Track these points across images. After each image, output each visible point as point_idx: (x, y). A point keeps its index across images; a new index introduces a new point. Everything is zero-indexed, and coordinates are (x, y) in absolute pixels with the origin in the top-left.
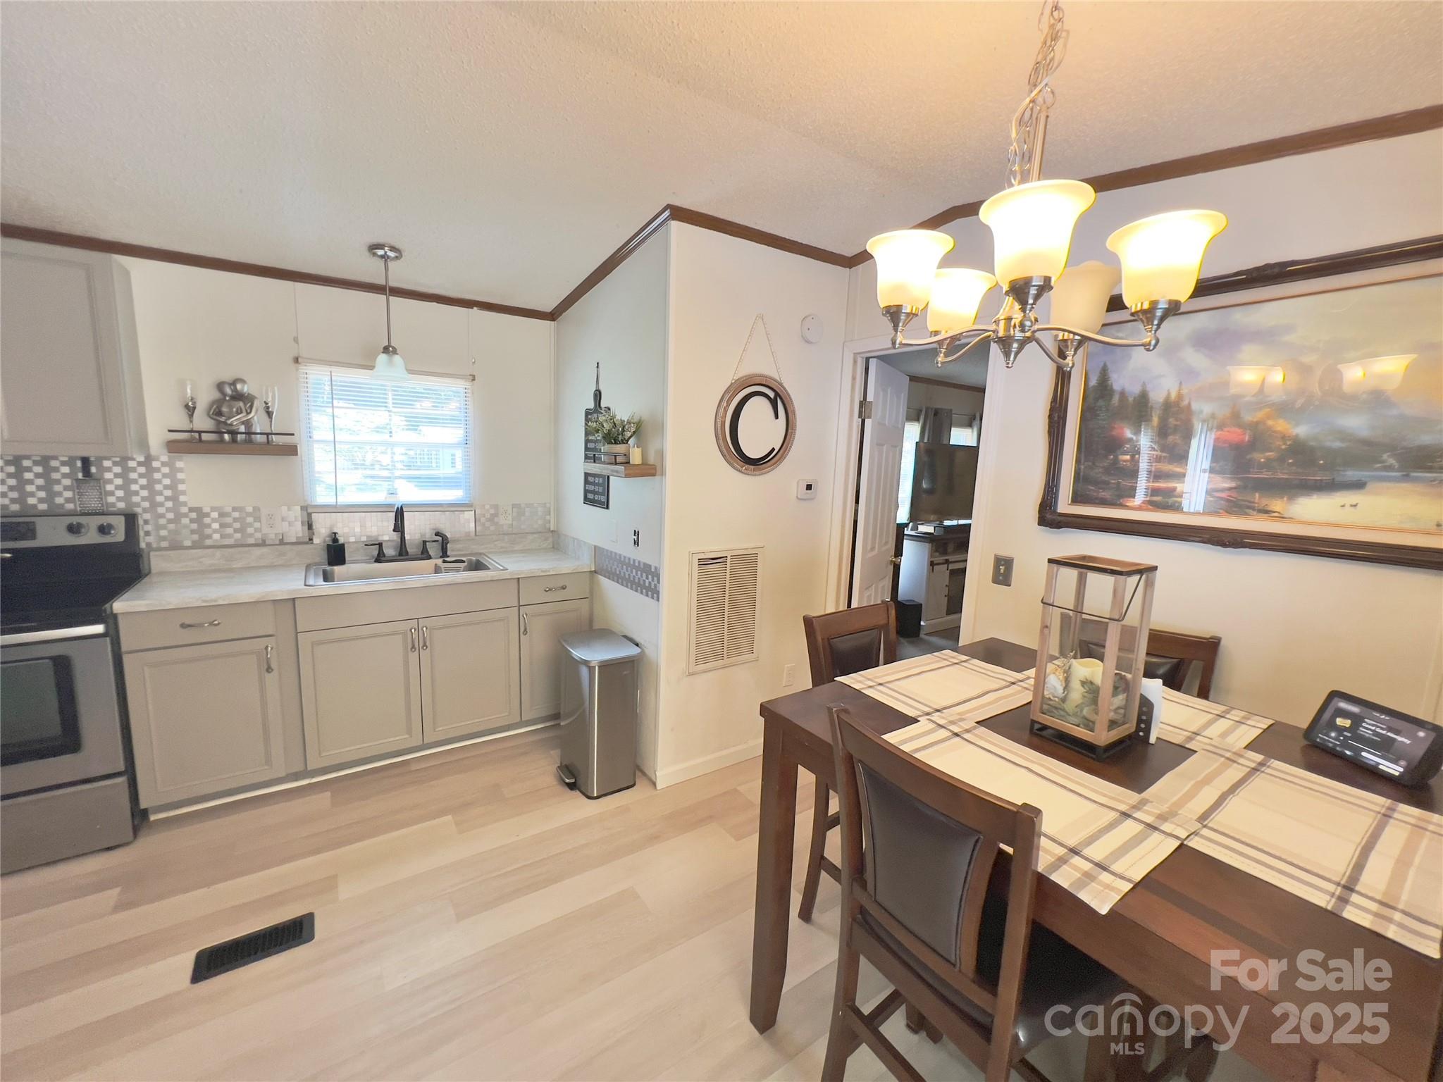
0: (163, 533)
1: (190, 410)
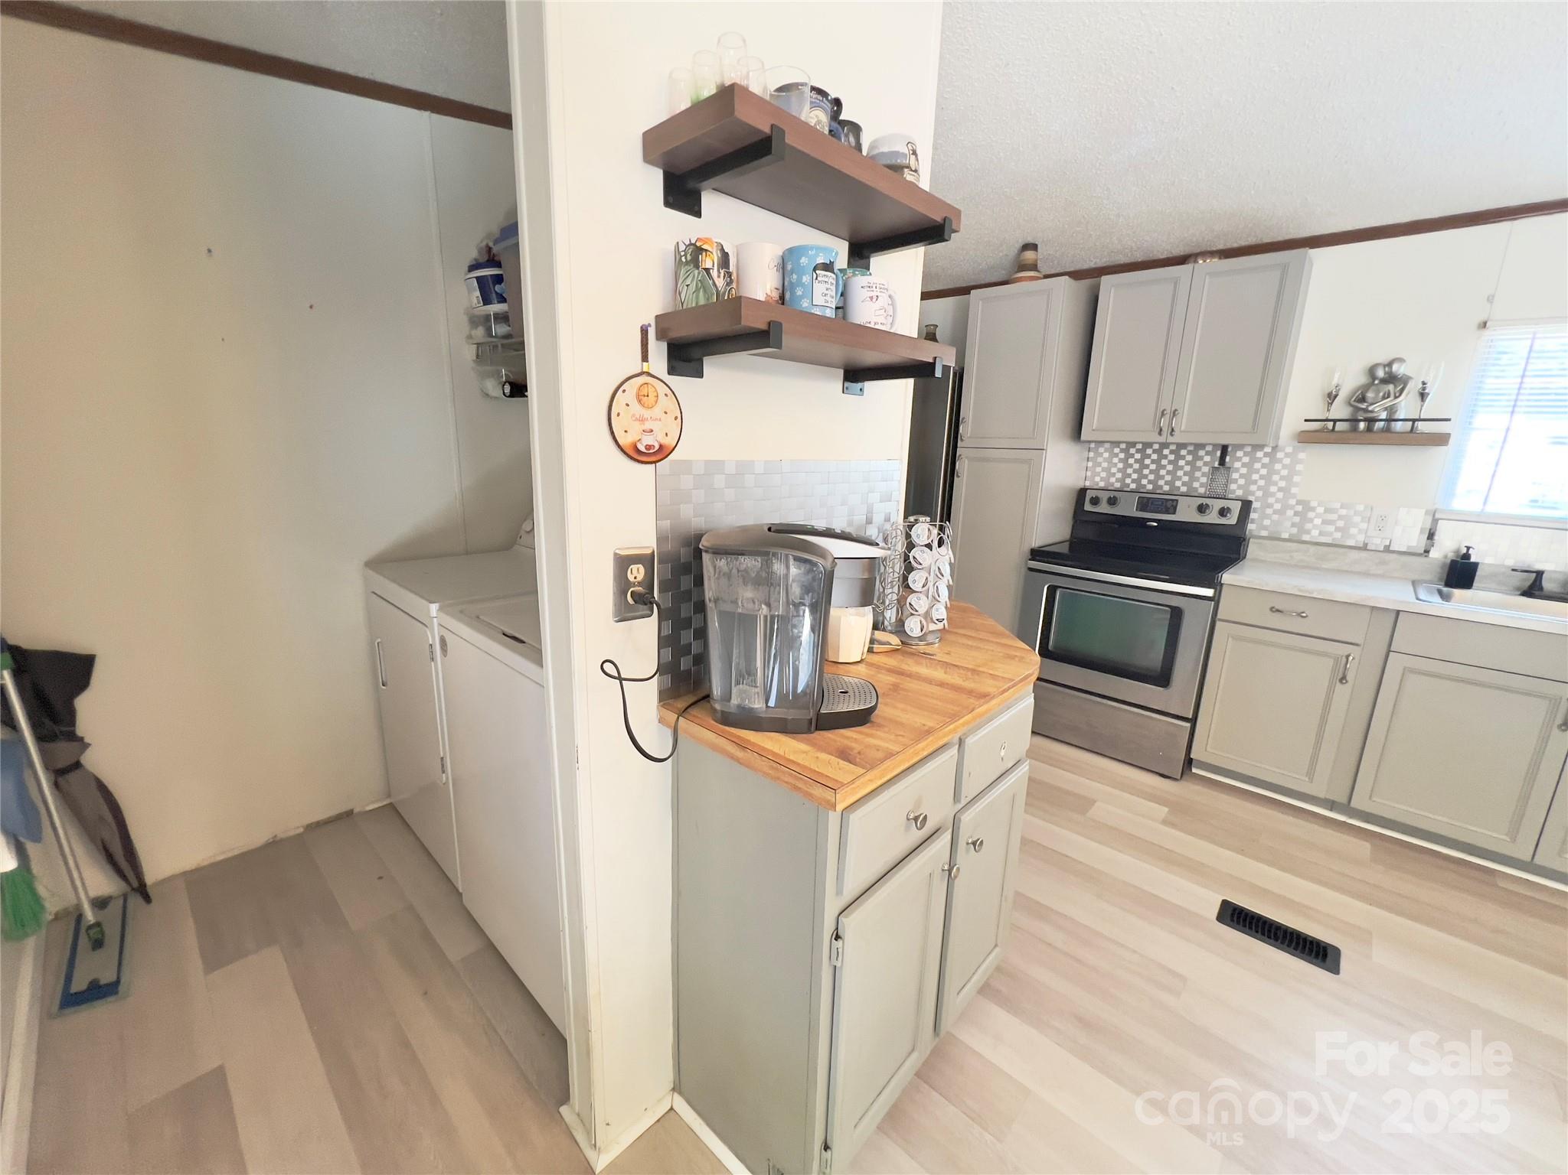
0: (1267, 522)
1: (1331, 397)
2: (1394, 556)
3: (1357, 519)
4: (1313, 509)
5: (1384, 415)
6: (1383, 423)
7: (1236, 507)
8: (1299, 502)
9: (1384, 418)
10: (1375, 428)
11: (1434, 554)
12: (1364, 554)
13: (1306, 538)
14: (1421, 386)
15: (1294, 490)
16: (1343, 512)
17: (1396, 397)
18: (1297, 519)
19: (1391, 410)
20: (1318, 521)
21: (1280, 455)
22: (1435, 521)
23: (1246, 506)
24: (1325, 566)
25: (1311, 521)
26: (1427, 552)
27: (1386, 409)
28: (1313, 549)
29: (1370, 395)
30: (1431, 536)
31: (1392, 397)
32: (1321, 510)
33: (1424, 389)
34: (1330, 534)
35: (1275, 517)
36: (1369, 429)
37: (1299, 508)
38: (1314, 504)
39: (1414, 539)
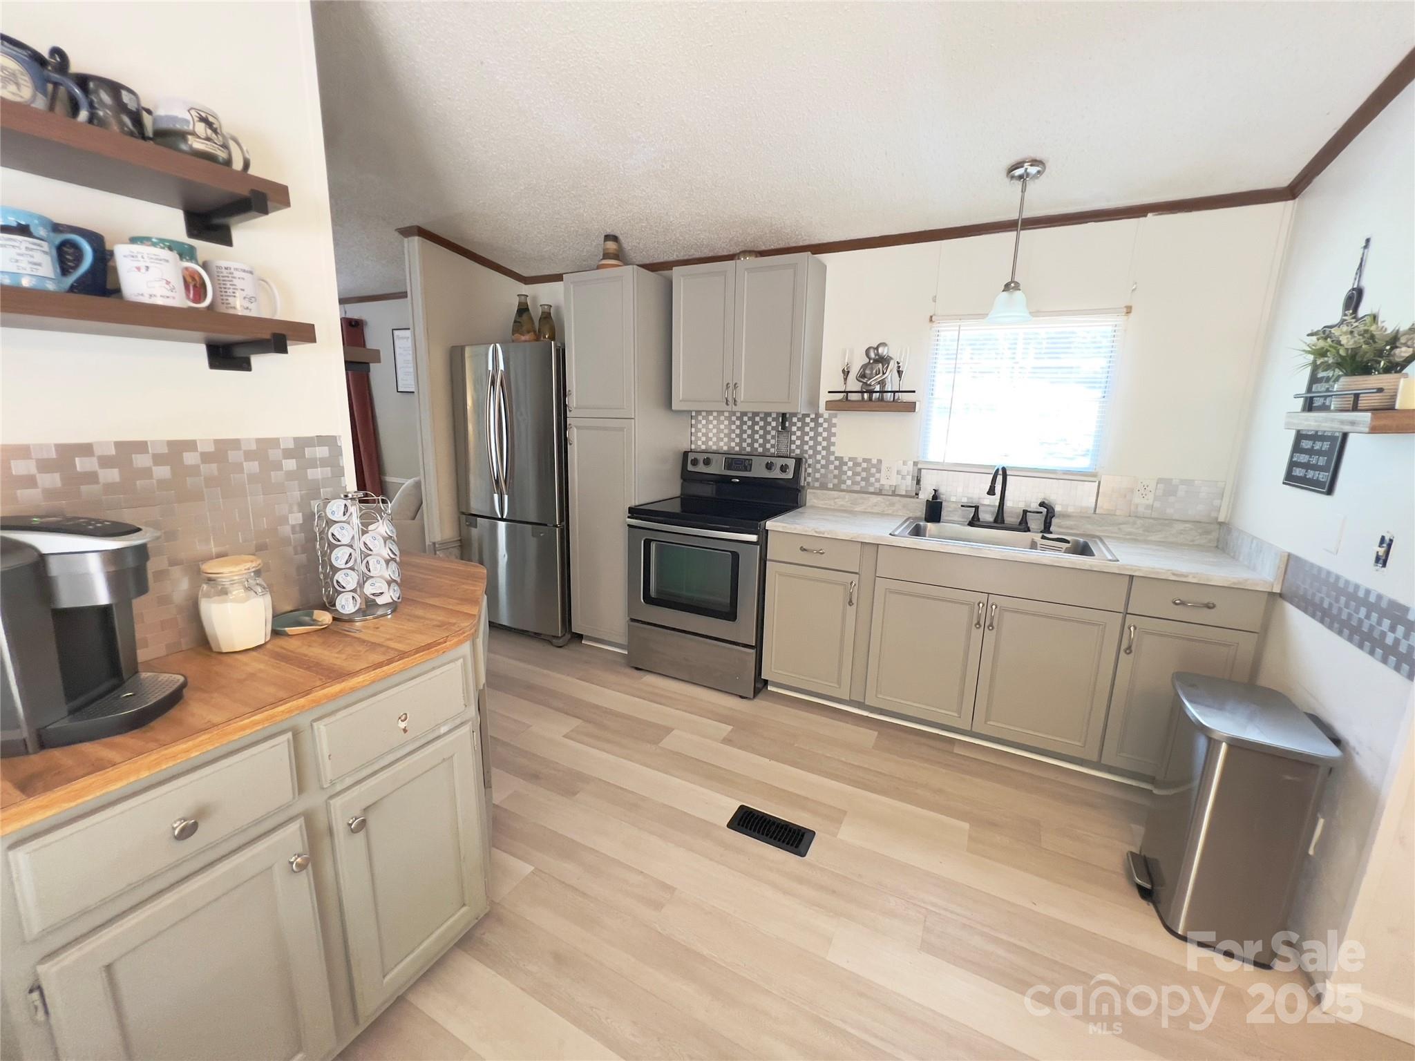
0: (818, 475)
1: (846, 373)
2: (898, 498)
3: (873, 470)
4: (846, 464)
5: (878, 388)
6: (878, 394)
7: (791, 463)
8: (837, 458)
9: (878, 390)
10: (873, 397)
11: (921, 496)
12: (880, 498)
13: (843, 487)
14: (896, 365)
15: (832, 449)
16: (864, 465)
17: (884, 374)
18: (836, 472)
19: (882, 383)
20: (850, 473)
21: (821, 420)
22: (920, 470)
23: (799, 461)
24: (858, 509)
25: (845, 473)
26: (917, 494)
27: (879, 383)
28: (848, 496)
29: (868, 372)
30: (918, 482)
31: (881, 374)
32: (850, 464)
33: (899, 367)
34: (858, 483)
35: (823, 471)
36: (870, 399)
37: (837, 463)
38: (846, 459)
39: (907, 484)
